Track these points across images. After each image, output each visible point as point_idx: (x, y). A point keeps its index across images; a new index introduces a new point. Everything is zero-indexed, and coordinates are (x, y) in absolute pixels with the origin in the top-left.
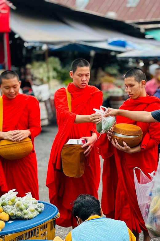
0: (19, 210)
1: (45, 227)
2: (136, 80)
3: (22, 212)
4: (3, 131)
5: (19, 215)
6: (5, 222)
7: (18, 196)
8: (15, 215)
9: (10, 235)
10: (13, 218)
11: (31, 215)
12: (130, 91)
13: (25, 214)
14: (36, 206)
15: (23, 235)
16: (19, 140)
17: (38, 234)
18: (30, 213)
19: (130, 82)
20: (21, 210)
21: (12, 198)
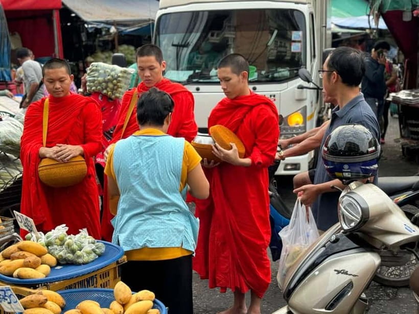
0: (70, 251)
1: (106, 274)
2: (234, 72)
3: (74, 255)
4: (47, 147)
5: (69, 258)
6: (52, 267)
7: (69, 233)
8: (65, 259)
9: (57, 283)
10: (62, 263)
11: (86, 259)
12: (225, 87)
13: (79, 257)
14: (94, 247)
15: (75, 284)
16: (65, 159)
17: (96, 284)
18: (85, 255)
19: (225, 75)
20: (73, 252)
21: (62, 236)
